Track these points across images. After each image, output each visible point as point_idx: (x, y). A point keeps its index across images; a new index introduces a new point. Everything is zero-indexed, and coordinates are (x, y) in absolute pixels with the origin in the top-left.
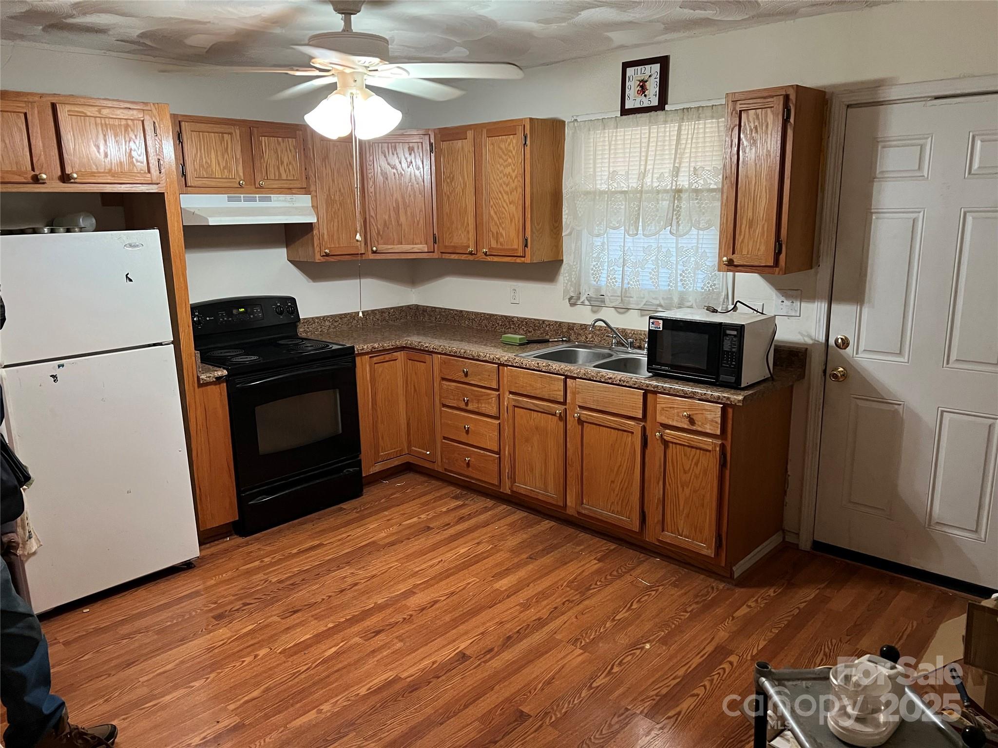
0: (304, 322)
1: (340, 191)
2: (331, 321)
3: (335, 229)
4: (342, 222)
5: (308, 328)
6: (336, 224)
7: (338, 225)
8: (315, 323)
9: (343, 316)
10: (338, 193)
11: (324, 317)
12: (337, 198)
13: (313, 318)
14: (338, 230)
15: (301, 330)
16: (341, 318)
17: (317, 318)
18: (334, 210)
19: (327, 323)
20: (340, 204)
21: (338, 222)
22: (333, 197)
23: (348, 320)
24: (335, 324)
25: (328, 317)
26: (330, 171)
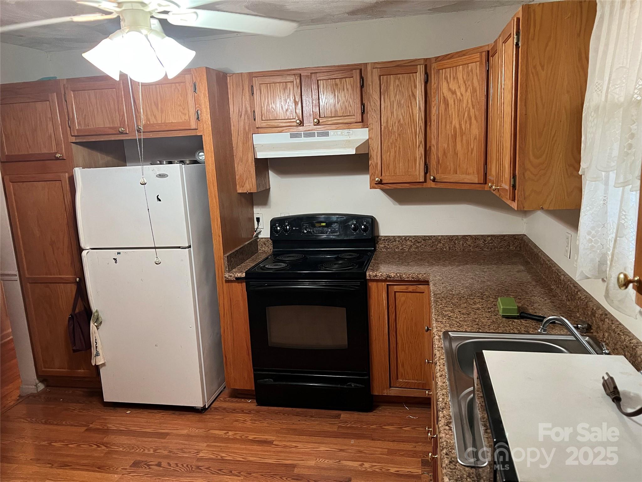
0: (384, 239)
1: (399, 121)
2: (413, 241)
3: (392, 158)
4: (399, 151)
5: (388, 245)
6: (392, 154)
7: (395, 156)
8: (395, 241)
9: (427, 238)
10: (397, 124)
11: (406, 237)
12: (395, 129)
13: (394, 237)
14: (394, 161)
15: (382, 246)
16: (424, 240)
17: (399, 237)
18: (391, 140)
19: (409, 243)
20: (399, 135)
21: (395, 152)
22: (390, 128)
23: (433, 242)
24: (418, 244)
25: (410, 237)
26: (389, 104)
